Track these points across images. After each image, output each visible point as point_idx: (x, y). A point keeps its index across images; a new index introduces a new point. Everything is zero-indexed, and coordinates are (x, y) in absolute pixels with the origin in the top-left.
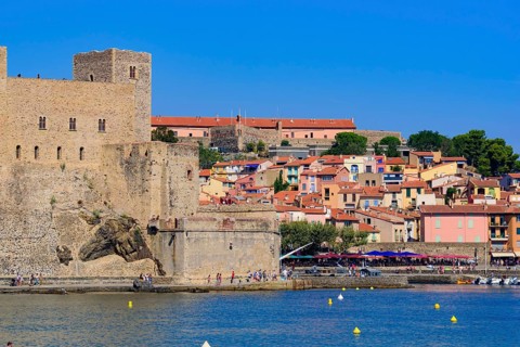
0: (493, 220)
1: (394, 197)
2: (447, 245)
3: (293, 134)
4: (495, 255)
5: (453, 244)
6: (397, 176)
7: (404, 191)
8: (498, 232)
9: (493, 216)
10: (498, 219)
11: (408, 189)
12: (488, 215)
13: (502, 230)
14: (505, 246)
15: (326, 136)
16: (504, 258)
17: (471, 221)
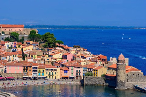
0: (24, 67)
1: (10, 57)
2: (12, 74)
3: (6, 29)
4: (23, 76)
5: (13, 74)
6: (16, 49)
7: (12, 56)
8: (25, 71)
9: (24, 66)
10: (25, 67)
11: (13, 55)
12: (23, 66)
13: (26, 70)
14: (27, 74)
15: (15, 30)
16: (26, 77)
17: (18, 68)
